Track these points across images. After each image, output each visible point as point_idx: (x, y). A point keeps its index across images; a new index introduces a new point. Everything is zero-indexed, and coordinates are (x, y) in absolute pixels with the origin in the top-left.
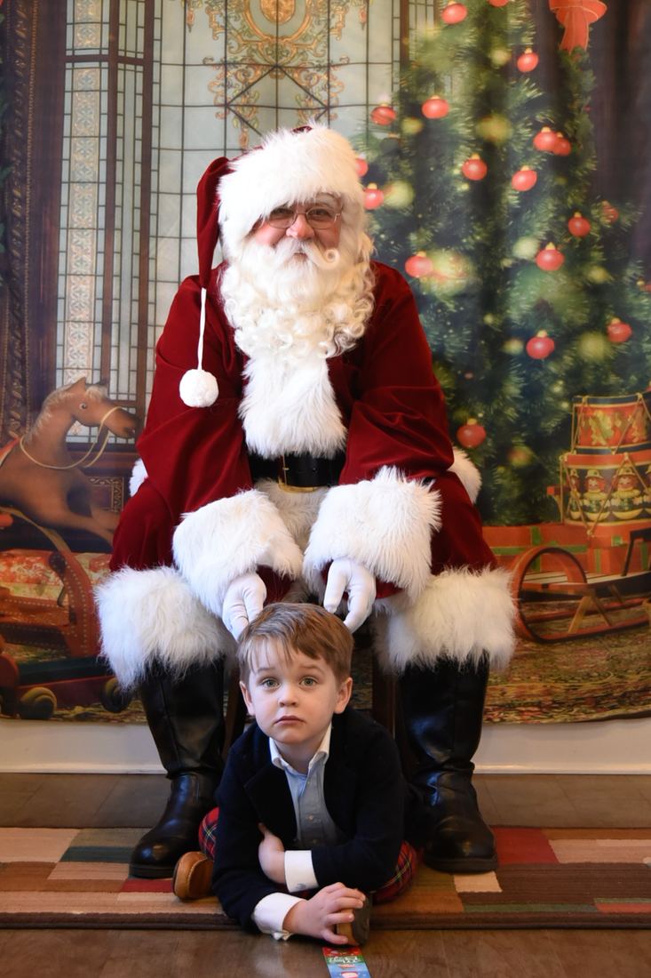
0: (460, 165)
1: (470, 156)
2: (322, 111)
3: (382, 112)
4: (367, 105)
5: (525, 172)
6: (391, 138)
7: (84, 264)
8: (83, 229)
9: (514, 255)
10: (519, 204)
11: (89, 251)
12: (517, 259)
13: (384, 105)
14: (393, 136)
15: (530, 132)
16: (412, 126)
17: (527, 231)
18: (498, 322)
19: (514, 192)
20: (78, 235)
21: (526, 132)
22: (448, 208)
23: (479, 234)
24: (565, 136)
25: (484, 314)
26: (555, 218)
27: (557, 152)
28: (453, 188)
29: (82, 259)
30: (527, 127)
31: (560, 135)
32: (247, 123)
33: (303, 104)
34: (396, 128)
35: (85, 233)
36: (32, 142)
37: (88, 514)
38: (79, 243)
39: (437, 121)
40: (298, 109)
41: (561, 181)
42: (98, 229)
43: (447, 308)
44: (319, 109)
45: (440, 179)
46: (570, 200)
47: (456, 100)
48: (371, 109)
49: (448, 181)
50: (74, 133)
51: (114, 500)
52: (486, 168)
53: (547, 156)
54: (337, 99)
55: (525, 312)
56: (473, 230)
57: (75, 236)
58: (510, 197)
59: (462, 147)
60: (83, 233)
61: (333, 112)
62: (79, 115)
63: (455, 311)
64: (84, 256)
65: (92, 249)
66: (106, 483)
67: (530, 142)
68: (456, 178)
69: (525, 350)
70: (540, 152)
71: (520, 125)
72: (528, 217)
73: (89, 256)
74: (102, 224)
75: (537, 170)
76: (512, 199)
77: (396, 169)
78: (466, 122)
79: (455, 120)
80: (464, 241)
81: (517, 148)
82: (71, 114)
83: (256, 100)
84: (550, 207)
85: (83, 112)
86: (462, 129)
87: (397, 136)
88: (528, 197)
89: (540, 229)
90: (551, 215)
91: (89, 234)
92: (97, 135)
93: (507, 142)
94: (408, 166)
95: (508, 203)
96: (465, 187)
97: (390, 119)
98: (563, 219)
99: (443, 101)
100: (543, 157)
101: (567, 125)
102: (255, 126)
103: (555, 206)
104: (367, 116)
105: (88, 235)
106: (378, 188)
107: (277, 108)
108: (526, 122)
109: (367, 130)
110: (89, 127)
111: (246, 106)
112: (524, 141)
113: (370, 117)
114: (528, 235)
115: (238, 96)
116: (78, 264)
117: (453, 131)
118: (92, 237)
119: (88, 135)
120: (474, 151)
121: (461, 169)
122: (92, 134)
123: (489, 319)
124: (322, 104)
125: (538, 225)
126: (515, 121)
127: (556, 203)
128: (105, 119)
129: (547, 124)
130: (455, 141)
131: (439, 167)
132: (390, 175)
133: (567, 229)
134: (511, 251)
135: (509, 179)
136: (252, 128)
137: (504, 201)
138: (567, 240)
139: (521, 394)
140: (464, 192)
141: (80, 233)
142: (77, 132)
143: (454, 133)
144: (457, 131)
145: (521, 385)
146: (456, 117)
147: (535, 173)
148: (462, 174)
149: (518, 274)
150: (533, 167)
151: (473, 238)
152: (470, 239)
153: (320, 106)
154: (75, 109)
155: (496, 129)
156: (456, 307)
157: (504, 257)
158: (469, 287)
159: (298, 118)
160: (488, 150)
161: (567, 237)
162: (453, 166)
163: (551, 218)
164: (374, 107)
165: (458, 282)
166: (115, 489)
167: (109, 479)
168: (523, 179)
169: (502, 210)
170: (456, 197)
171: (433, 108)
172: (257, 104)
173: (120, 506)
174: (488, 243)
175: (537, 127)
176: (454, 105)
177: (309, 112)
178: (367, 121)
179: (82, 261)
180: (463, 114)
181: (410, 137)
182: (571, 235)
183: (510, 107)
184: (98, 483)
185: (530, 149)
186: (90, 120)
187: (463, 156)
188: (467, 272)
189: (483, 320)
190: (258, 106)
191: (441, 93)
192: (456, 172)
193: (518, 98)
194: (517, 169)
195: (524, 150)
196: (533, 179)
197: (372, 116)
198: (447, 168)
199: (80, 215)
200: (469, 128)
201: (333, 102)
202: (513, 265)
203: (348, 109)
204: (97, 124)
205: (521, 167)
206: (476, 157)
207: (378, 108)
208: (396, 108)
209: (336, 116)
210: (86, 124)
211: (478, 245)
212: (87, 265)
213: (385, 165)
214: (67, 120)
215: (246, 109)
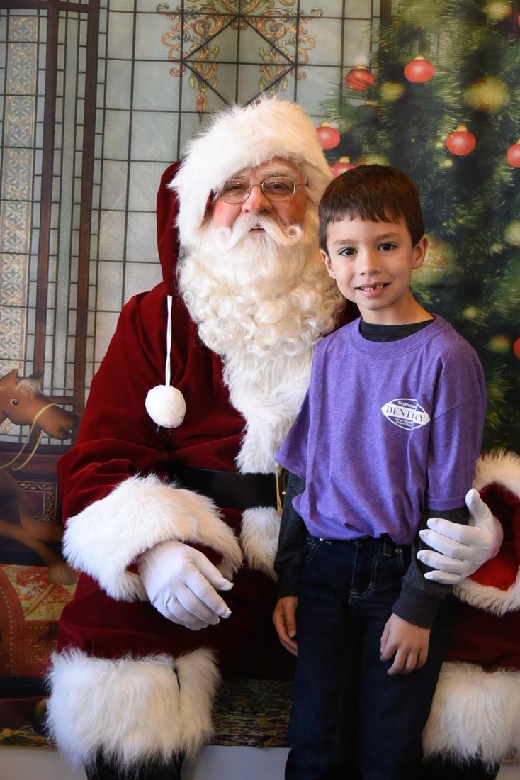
0: (444, 138)
1: (455, 128)
2: (288, 68)
3: (359, 75)
4: (342, 67)
6: (368, 106)
7: (18, 241)
8: (17, 200)
9: (506, 240)
10: (512, 182)
11: (24, 227)
12: (508, 245)
13: (360, 67)
14: (370, 103)
16: (391, 92)
18: (484, 315)
19: (508, 168)
20: (11, 207)
22: (429, 186)
23: (462, 217)
25: (465, 307)
28: (436, 164)
29: (15, 235)
32: (205, 82)
33: (267, 59)
34: (373, 93)
35: (19, 206)
37: (16, 521)
38: (13, 217)
39: (420, 85)
40: (261, 65)
42: (33, 202)
43: (423, 299)
44: (285, 65)
45: (421, 152)
47: (443, 62)
48: (346, 71)
49: (430, 154)
50: (10, 93)
51: (47, 507)
52: (474, 140)
54: (307, 57)
55: (513, 306)
56: (456, 212)
57: (9, 209)
58: (504, 173)
59: (447, 117)
60: (17, 206)
61: (300, 70)
62: (14, 69)
63: (430, 303)
64: (18, 232)
65: (27, 225)
66: (38, 489)
68: (439, 152)
69: (511, 348)
71: (518, 91)
73: (24, 232)
74: (38, 196)
76: (505, 175)
77: (372, 141)
78: (452, 89)
79: (440, 85)
80: (445, 224)
81: (514, 117)
82: (6, 69)
83: (216, 56)
85: (19, 66)
86: (448, 96)
87: (375, 103)
91: (24, 207)
92: (34, 93)
93: (503, 110)
94: (385, 137)
95: (501, 180)
96: (448, 163)
97: (368, 84)
99: (427, 62)
102: (214, 86)
104: (341, 79)
105: (22, 208)
106: (351, 162)
107: (238, 63)
109: (341, 95)
110: (25, 84)
111: (205, 62)
113: (344, 81)
115: (195, 51)
116: (12, 241)
117: (437, 98)
118: (28, 209)
119: (25, 93)
120: (461, 122)
121: (445, 142)
122: (29, 93)
123: (470, 313)
124: (289, 60)
126: (512, 86)
128: (43, 75)
130: (440, 110)
131: (421, 139)
132: (366, 148)
134: (502, 235)
135: (505, 152)
136: (211, 88)
137: (496, 177)
139: (505, 398)
140: (447, 169)
141: (14, 206)
142: (13, 91)
143: (439, 101)
144: (443, 99)
145: (505, 389)
146: (441, 82)
148: (446, 148)
149: (509, 262)
151: (455, 222)
152: (451, 223)
153: (287, 62)
154: (10, 63)
155: (491, 94)
156: (432, 299)
157: (494, 241)
158: (446, 277)
159: (261, 74)
160: (479, 120)
162: (437, 138)
164: (349, 69)
165: (435, 270)
166: (47, 496)
167: (40, 485)
168: (518, 153)
169: (493, 187)
170: (438, 175)
171: (416, 70)
172: (217, 60)
173: (53, 514)
174: (473, 226)
176: (441, 68)
177: (274, 68)
178: (341, 85)
179: (15, 237)
180: (450, 79)
181: (390, 104)
183: (507, 69)
184: (29, 489)
186: (28, 77)
187: (447, 128)
188: (445, 260)
189: (462, 315)
190: (218, 63)
191: (426, 54)
192: (440, 145)
193: (518, 60)
194: (512, 142)
197: (347, 80)
198: (430, 140)
199: (13, 185)
200: (455, 96)
201: (301, 59)
202: (503, 251)
203: (319, 69)
204: (34, 82)
205: (518, 139)
206: (462, 129)
207: (354, 70)
208: (374, 71)
209: (304, 76)
210: (22, 80)
211: (460, 229)
212: (21, 242)
213: (359, 135)
215: (204, 65)
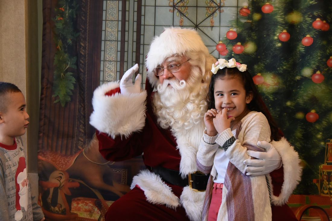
0: (278, 35)
1: (282, 31)
2: (217, 8)
3: (244, 10)
4: (237, 7)
5: (308, 38)
6: (248, 22)
7: (111, 76)
8: (111, 61)
9: (302, 74)
10: (304, 52)
11: (113, 71)
12: (303, 76)
13: (245, 7)
14: (249, 21)
15: (311, 20)
16: (257, 17)
17: (308, 64)
18: (293, 104)
19: (303, 46)
20: (108, 64)
21: (309, 19)
22: (272, 54)
23: (285, 66)
24: (327, 22)
25: (286, 101)
26: (321, 59)
27: (323, 29)
28: (274, 45)
29: (110, 74)
30: (310, 17)
31: (324, 22)
32: (183, 14)
33: (209, 5)
34: (250, 17)
35: (112, 63)
36: (89, 23)
38: (109, 67)
39: (268, 14)
40: (206, 7)
41: (324, 43)
42: (117, 61)
43: (270, 98)
44: (216, 7)
45: (268, 40)
46: (328, 51)
47: (277, 5)
48: (239, 9)
49: (272, 41)
50: (107, 19)
51: (123, 179)
52: (289, 35)
53: (318, 31)
54: (224, 3)
55: (305, 100)
56: (283, 64)
57: (107, 64)
58: (301, 48)
59: (279, 27)
60: (111, 63)
61: (222, 9)
62: (109, 11)
63: (273, 100)
64: (111, 73)
65: (115, 70)
66: (119, 172)
67: (311, 24)
68: (276, 40)
69: (305, 117)
70: (315, 29)
71: (306, 16)
72: (308, 58)
73: (113, 73)
74: (119, 59)
75: (313, 37)
76: (301, 49)
77: (250, 36)
78: (281, 15)
79: (276, 14)
80: (278, 69)
81: (305, 26)
82: (106, 11)
83: (187, 4)
84: (319, 54)
85: (111, 10)
86: (279, 18)
87: (250, 21)
88: (309, 49)
89: (314, 64)
90: (319, 58)
91: (114, 64)
92: (117, 19)
93: (300, 23)
94: (255, 35)
95: (299, 51)
96: (279, 45)
97: (247, 14)
98: (324, 60)
99: (271, 5)
100: (316, 32)
101: (328, 17)
102: (187, 16)
103: (321, 54)
104: (237, 12)
105: (113, 64)
106: (241, 44)
107: (197, 7)
108: (309, 15)
109: (237, 18)
110: (113, 16)
111: (183, 6)
112: (307, 23)
113: (239, 12)
114: (308, 66)
115: (179, 3)
116: (109, 76)
117: (275, 19)
118: (115, 64)
119: (113, 20)
120: (284, 28)
121: (278, 36)
122: (115, 20)
123: (289, 103)
124: (217, 5)
125: (313, 62)
126: (304, 14)
127: (321, 53)
128: (120, 13)
129: (319, 17)
130: (276, 24)
131: (268, 35)
132: (247, 39)
133: (326, 64)
134: (300, 73)
135: (301, 40)
136: (185, 16)
137: (298, 50)
138: (326, 70)
139: (303, 137)
140: (279, 47)
141: (109, 63)
142: (109, 18)
143: (275, 20)
144: (277, 19)
145: (303, 133)
146: (276, 13)
147: (312, 39)
148: (278, 39)
149: (303, 83)
150: (312, 36)
151: (282, 68)
152: (281, 68)
153: (216, 6)
154: (108, 8)
155: (295, 17)
156: (274, 98)
157: (297, 75)
158: (279, 89)
159: (206, 11)
160: (291, 28)
161: (326, 68)
162: (275, 35)
163: (319, 59)
164: (241, 8)
165: (274, 87)
166: (123, 174)
167: (121, 170)
168: (307, 40)
169: (297, 54)
170: (275, 49)
171: (266, 8)
172: (188, 5)
173: (125, 181)
174: (289, 69)
175: (314, 18)
176: (276, 7)
177: (212, 8)
178: (237, 14)
179: (110, 75)
180: (280, 12)
181: (256, 22)
182: (328, 67)
183: (302, 7)
184: (116, 172)
185: (310, 28)
186: (115, 14)
187: (279, 31)
188: (279, 83)
189: (285, 104)
190: (188, 7)
191: (270, 2)
192: (276, 38)
193: (306, 4)
194: (304, 36)
195: (308, 27)
196: (312, 41)
197: (240, 12)
198: (272, 36)
199: (109, 55)
200: (282, 18)
201: (222, 4)
202: (301, 79)
203: (229, 8)
204: (117, 15)
205: (306, 35)
206: (285, 31)
207: (242, 8)
208: (250, 9)
209: (223, 11)
210: (112, 15)
211: (285, 71)
212: (112, 77)
213: (245, 34)
214: (104, 13)
215: (182, 8)
